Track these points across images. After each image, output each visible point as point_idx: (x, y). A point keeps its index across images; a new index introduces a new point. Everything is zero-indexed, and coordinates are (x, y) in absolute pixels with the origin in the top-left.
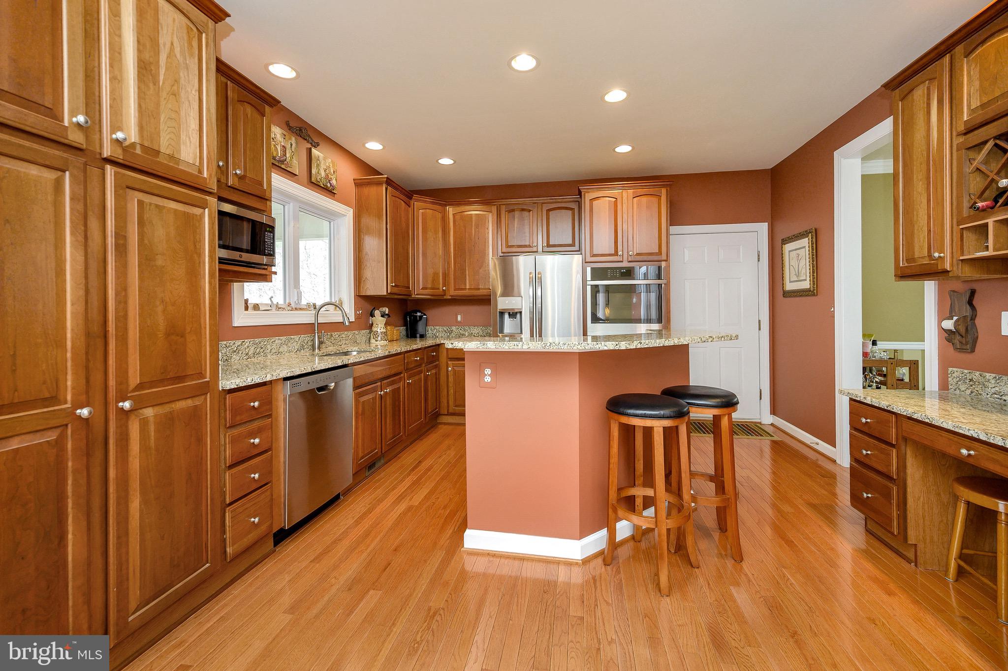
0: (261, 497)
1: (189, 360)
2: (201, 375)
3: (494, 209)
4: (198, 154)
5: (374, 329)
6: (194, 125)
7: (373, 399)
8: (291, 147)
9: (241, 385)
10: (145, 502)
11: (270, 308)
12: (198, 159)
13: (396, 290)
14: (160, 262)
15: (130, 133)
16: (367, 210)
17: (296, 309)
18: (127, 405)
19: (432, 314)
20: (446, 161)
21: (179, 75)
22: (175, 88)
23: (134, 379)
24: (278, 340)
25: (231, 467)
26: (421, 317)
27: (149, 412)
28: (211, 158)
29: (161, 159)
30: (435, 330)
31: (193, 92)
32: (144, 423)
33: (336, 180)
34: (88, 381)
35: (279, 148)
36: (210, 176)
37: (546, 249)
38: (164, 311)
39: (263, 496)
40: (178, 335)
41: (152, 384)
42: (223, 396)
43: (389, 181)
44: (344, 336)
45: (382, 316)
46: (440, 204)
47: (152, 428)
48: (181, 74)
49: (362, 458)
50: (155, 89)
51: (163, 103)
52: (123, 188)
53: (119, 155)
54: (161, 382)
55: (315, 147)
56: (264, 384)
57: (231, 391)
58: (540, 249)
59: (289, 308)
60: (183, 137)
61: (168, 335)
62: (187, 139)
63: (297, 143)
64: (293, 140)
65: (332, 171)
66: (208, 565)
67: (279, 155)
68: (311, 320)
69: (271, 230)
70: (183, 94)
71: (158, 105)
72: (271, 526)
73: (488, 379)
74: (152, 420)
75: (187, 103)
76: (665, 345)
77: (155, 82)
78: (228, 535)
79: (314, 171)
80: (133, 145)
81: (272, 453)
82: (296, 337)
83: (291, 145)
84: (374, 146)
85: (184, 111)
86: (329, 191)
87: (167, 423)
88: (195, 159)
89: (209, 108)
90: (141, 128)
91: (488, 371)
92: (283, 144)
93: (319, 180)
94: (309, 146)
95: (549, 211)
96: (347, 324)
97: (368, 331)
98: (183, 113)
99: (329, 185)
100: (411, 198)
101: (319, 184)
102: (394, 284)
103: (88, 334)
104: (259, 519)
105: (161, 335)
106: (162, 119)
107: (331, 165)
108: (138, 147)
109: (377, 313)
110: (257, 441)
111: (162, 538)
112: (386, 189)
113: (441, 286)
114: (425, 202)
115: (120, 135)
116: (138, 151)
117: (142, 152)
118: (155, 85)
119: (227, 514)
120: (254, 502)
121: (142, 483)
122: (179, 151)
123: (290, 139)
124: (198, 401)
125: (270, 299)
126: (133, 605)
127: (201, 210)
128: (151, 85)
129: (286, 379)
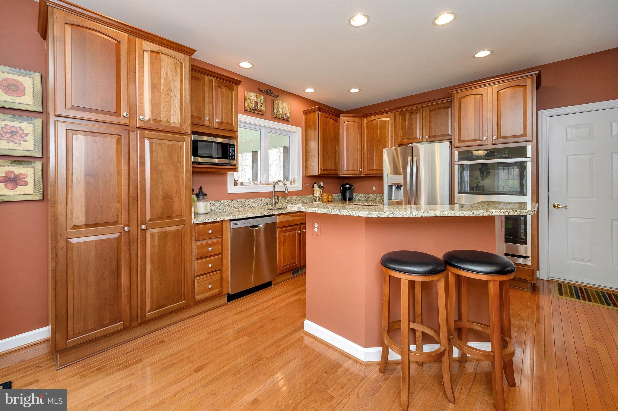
0: (216, 276)
1: (175, 209)
2: (181, 216)
3: (392, 115)
4: (180, 118)
5: (315, 195)
6: (177, 105)
7: (293, 234)
8: (261, 101)
9: (202, 222)
10: (153, 267)
11: (250, 184)
12: (180, 121)
13: (325, 172)
14: (160, 168)
15: (147, 116)
16: (309, 127)
17: (265, 184)
18: (143, 227)
19: (357, 185)
20: (354, 91)
21: (170, 85)
22: (168, 91)
23: (148, 217)
24: (252, 200)
25: (198, 259)
26: (349, 188)
27: (155, 230)
28: (187, 119)
29: (162, 123)
30: (359, 196)
31: (177, 91)
32: (152, 235)
33: (290, 114)
34: (129, 215)
35: (253, 103)
36: (186, 127)
37: (428, 140)
38: (163, 188)
39: (215, 276)
40: (169, 199)
41: (157, 219)
42: (194, 227)
43: (320, 109)
44: (294, 199)
45: (319, 188)
46: (358, 117)
47: (157, 238)
48: (171, 85)
49: (284, 266)
50: (159, 94)
51: (162, 99)
52: (143, 138)
53: (142, 125)
54: (162, 218)
55: (276, 98)
56: (218, 222)
57: (198, 224)
58: (425, 140)
59: (260, 184)
60: (172, 112)
61: (164, 199)
62: (174, 112)
63: (265, 99)
64: (262, 97)
65: (287, 109)
66: (184, 301)
67: (254, 107)
68: (271, 190)
69: (233, 146)
70: (172, 93)
71: (160, 100)
72: (221, 291)
73: (316, 230)
74: (156, 234)
75: (174, 96)
76: (423, 216)
77: (159, 91)
78: (196, 290)
79: (275, 111)
80: (149, 120)
81: (222, 256)
82: (263, 199)
83: (261, 100)
84: (310, 90)
85: (173, 100)
86: (285, 120)
87: (164, 236)
88: (178, 121)
89: (186, 96)
90: (152, 112)
91: (316, 225)
92: (255, 100)
93: (278, 115)
94: (273, 98)
95: (431, 111)
96: (287, 192)
97: (312, 196)
98: (172, 102)
99: (285, 117)
100: (339, 116)
101: (278, 117)
102: (322, 169)
103: (129, 197)
104: (212, 286)
105: (160, 198)
106: (162, 106)
107: (287, 106)
108: (151, 120)
109: (316, 186)
110: (210, 249)
111: (161, 284)
112: (318, 114)
113: (358, 169)
114: (349, 117)
115: (141, 117)
116: (152, 122)
117: (153, 122)
118: (159, 92)
119: (195, 280)
120: (210, 278)
121: (152, 260)
122: (170, 119)
123: (260, 97)
124: (179, 227)
125: (249, 179)
126: (148, 308)
127: (181, 143)
128: (157, 93)
129: (231, 220)
